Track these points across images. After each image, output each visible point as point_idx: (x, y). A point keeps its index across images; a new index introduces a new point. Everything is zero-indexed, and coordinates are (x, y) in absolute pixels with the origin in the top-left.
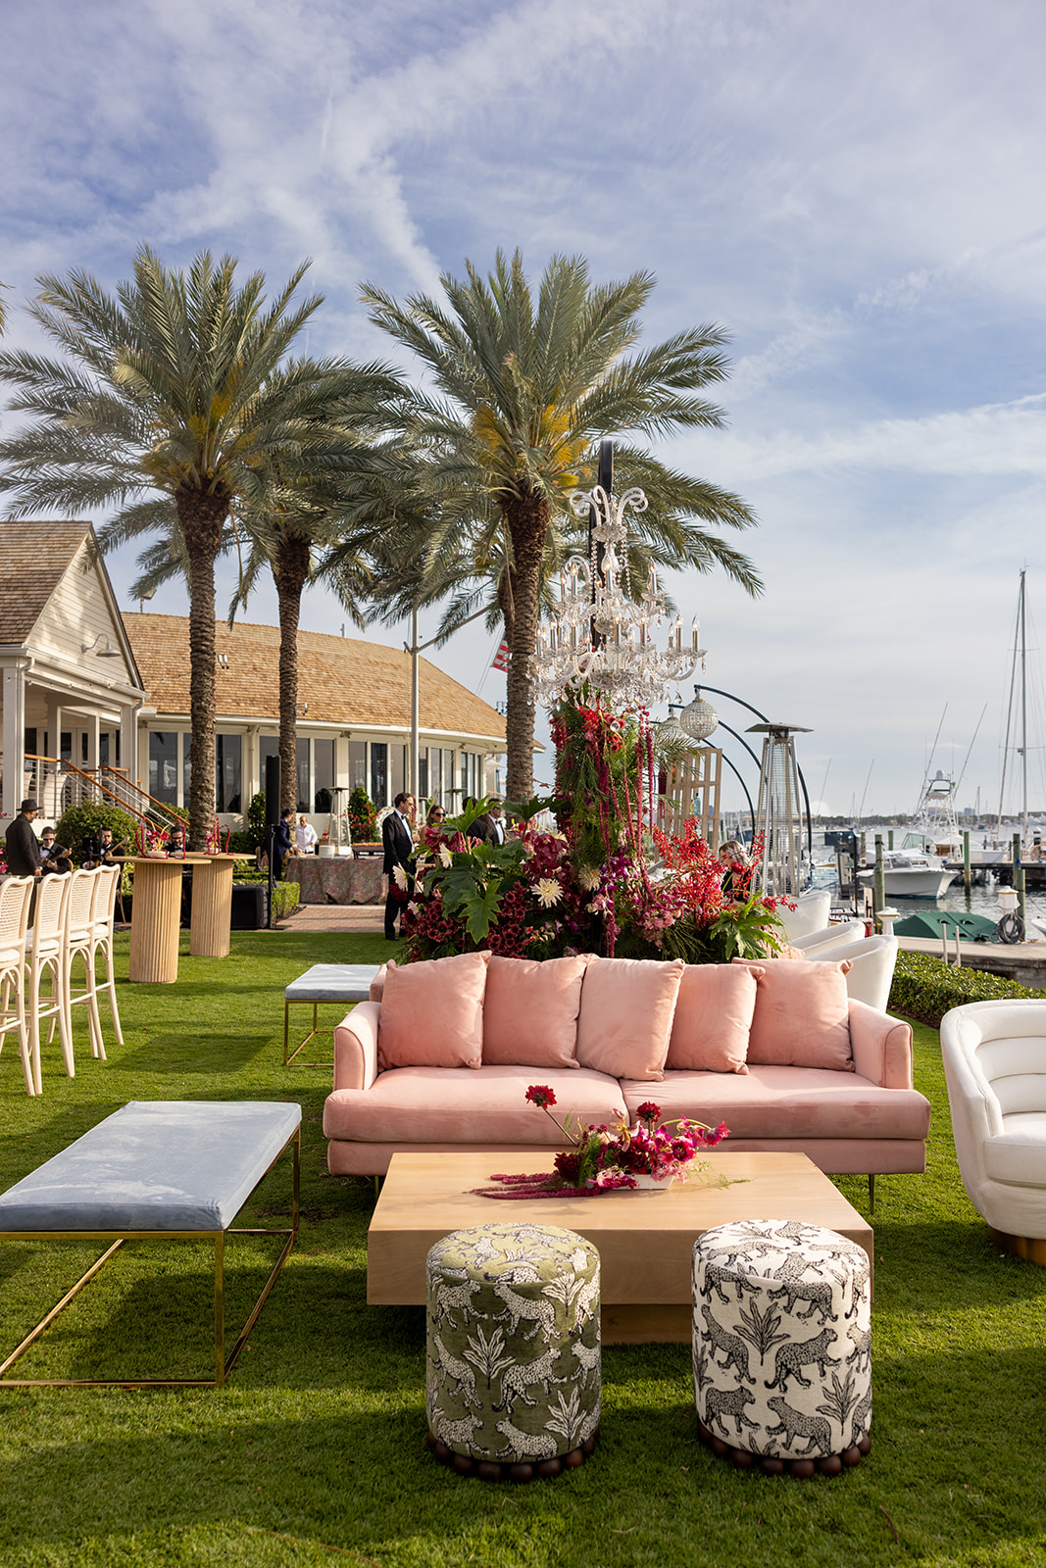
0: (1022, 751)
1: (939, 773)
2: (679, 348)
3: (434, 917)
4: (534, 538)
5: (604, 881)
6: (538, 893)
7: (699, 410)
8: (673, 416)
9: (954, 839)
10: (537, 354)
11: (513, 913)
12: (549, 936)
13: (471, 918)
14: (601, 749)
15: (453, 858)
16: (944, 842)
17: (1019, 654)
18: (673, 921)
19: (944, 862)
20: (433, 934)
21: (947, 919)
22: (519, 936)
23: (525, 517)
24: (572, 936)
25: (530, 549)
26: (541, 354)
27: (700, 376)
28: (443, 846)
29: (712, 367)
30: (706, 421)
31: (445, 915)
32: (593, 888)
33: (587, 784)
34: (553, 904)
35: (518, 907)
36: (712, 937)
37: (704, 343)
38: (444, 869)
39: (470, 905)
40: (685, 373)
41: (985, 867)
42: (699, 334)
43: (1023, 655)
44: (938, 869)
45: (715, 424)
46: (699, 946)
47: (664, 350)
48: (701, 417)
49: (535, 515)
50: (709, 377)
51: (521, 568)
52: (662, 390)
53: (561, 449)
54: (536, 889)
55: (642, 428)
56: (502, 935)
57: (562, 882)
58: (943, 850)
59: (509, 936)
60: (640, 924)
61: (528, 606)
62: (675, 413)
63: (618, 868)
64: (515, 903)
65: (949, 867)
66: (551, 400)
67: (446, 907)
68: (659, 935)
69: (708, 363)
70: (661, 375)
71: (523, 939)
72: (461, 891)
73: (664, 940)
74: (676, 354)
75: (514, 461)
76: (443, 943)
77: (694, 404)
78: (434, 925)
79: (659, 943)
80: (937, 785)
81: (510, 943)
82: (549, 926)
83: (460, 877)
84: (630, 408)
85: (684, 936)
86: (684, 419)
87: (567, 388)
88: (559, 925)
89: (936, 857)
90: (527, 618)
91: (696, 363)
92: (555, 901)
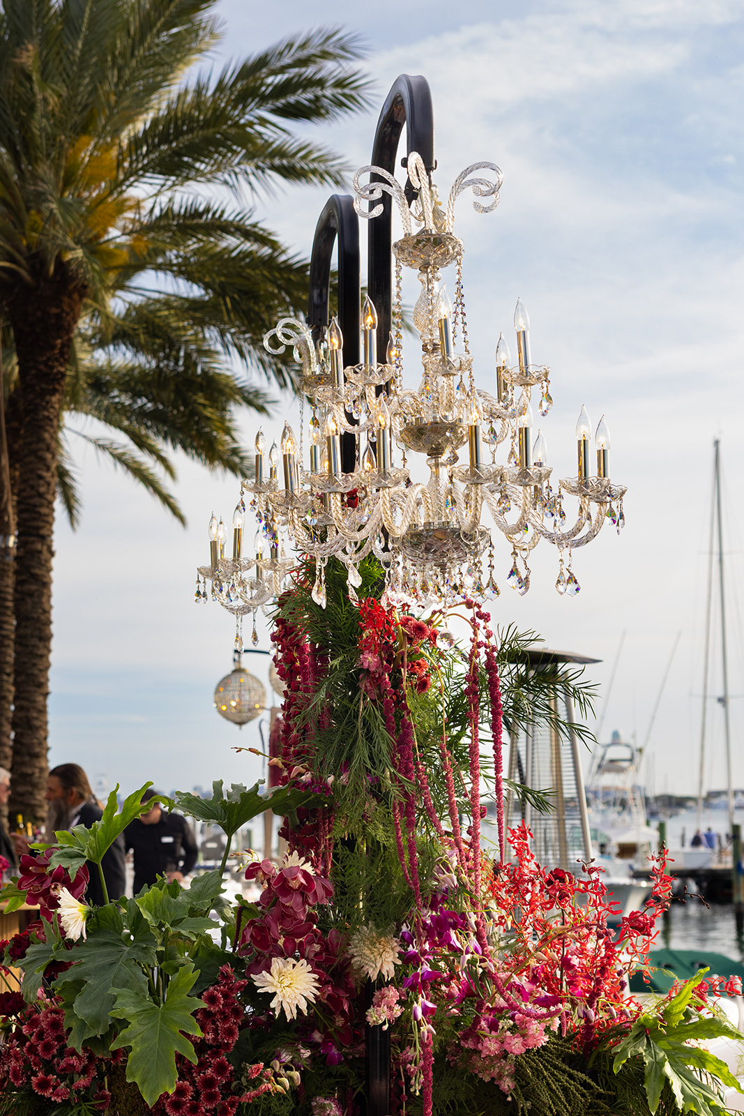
0: (723, 701)
1: (616, 735)
2: (287, 60)
3: (47, 1047)
4: (53, 347)
5: (409, 960)
6: (270, 990)
7: (314, 160)
8: (273, 168)
9: (640, 831)
10: (62, 54)
11: (216, 1032)
12: (290, 1078)
13: (137, 1050)
14: (397, 682)
15: (89, 917)
16: (627, 838)
17: (716, 558)
18: (544, 1039)
19: (631, 867)
20: (44, 1084)
21: (671, 961)
22: (228, 1084)
23: (39, 314)
24: (330, 1075)
25: (46, 363)
26: (69, 53)
27: (326, 102)
28: (64, 895)
29: (347, 91)
30: (322, 177)
31: (74, 1043)
32: (380, 975)
33: (371, 758)
34: (299, 1011)
35: (225, 1019)
36: (617, 1067)
37: (325, 55)
38: (70, 944)
39: (133, 1022)
40: (304, 97)
41: (683, 875)
42: (317, 41)
43: (721, 561)
44: (624, 880)
45: (337, 182)
46: (584, 1084)
47: (262, 62)
48: (314, 172)
49: (54, 310)
50: (341, 104)
51: (31, 396)
52: (263, 122)
53: (101, 207)
54: (265, 982)
55: (226, 183)
56: (193, 1083)
57: (318, 965)
58: (627, 851)
59: (209, 1083)
60: (469, 1045)
61: (43, 459)
62: (277, 162)
63: (439, 931)
64: (221, 1012)
65: (638, 875)
66: (84, 128)
67: (74, 1024)
68: (508, 1068)
69: (340, 84)
70: (264, 99)
71: (240, 1090)
72: (114, 991)
73: (518, 1074)
74: (282, 70)
75: (22, 224)
76: (67, 1104)
77: (306, 151)
78: (49, 1068)
79: (507, 1084)
80: (614, 753)
81: (211, 1098)
82: (286, 1057)
83: (109, 960)
84: (218, 144)
85: (556, 1067)
86: (290, 173)
87: (111, 109)
88: (306, 1053)
89: (619, 861)
90: (41, 477)
91: (321, 83)
92: (303, 1006)
